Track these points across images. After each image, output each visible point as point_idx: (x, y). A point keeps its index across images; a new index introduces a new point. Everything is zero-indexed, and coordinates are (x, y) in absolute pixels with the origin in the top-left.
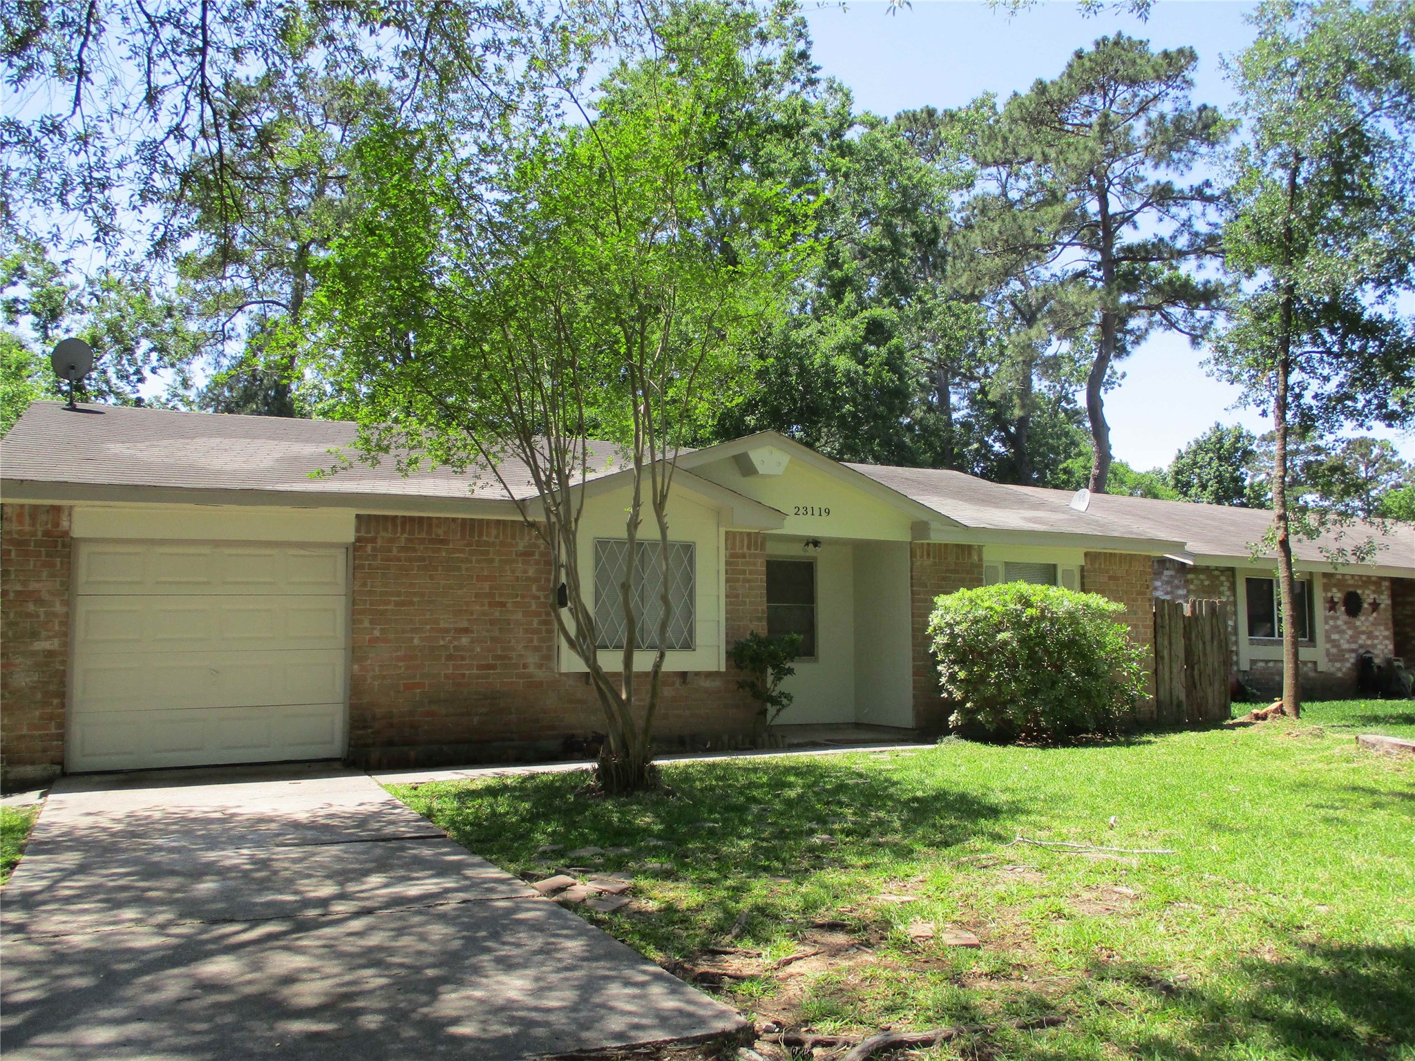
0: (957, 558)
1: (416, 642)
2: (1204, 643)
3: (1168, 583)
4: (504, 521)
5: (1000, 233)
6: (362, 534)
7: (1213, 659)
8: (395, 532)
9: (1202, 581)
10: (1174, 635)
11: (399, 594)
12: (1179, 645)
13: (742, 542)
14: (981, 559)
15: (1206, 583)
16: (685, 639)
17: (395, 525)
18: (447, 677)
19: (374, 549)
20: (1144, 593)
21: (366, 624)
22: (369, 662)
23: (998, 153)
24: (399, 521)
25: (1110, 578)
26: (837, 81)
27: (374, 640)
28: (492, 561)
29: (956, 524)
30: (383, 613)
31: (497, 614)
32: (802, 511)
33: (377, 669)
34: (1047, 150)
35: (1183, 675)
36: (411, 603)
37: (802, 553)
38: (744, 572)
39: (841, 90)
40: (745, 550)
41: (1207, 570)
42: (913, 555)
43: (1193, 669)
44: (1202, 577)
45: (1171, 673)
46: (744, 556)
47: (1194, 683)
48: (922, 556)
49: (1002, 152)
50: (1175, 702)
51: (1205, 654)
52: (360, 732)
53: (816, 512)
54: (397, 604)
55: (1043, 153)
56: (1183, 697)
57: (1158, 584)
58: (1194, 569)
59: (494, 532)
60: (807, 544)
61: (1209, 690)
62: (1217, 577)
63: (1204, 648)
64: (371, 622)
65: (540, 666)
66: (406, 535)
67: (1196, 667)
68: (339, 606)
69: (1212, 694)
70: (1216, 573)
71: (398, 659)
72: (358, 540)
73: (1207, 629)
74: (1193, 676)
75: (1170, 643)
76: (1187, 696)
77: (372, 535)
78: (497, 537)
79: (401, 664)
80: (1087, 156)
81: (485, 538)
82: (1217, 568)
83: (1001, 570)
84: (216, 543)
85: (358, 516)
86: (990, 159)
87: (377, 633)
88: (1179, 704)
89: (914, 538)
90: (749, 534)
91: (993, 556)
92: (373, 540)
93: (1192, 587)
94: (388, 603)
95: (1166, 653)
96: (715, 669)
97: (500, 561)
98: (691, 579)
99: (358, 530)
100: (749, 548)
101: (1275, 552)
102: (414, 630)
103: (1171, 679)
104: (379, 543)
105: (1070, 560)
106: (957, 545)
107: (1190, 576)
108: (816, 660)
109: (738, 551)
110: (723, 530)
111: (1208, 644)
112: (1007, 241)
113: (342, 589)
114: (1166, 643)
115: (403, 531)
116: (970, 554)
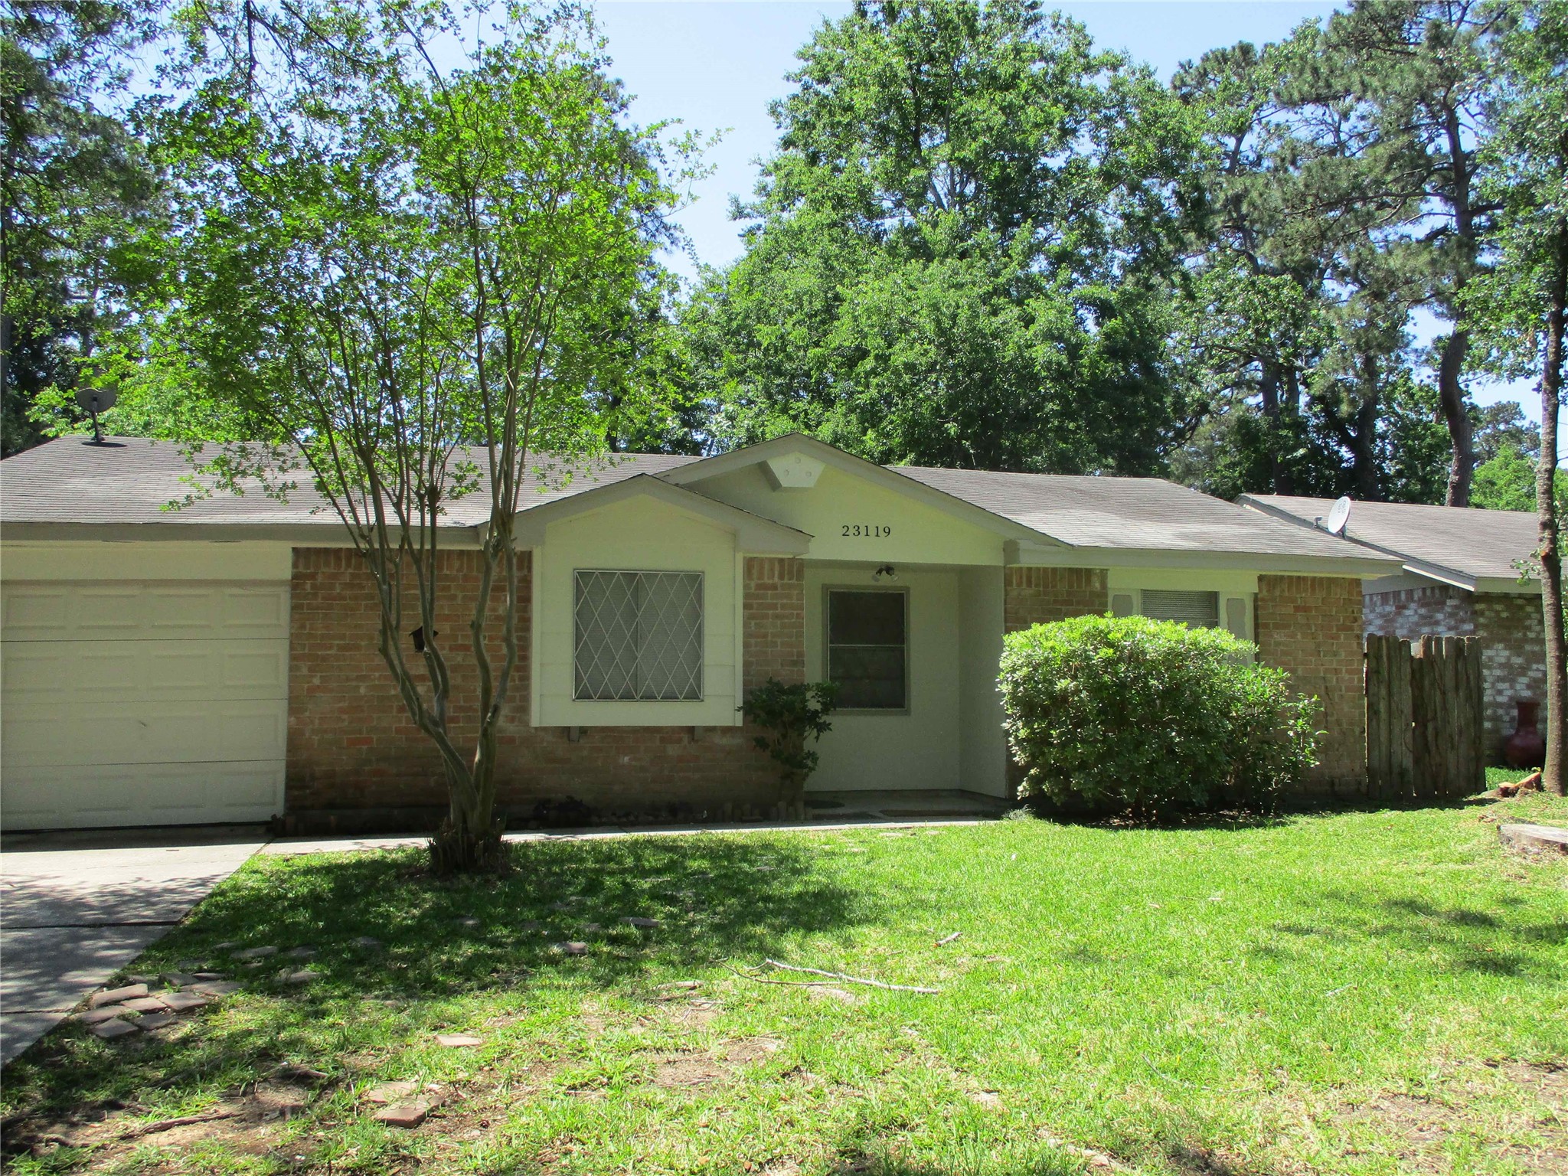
0: (1071, 586)
1: (362, 691)
2: (1444, 693)
3: (1451, 615)
4: (469, 552)
5: (1307, 186)
6: (301, 569)
7: (1458, 714)
8: (339, 566)
9: (1498, 612)
10: (1395, 684)
11: (343, 637)
12: (1405, 697)
13: (772, 570)
14: (1104, 585)
15: (1504, 615)
16: (691, 688)
17: (338, 559)
18: (398, 731)
19: (313, 586)
20: (1351, 629)
21: (305, 671)
22: (307, 714)
23: (1306, 88)
24: (343, 555)
25: (1297, 609)
26: (1065, 15)
27: (312, 690)
28: (454, 597)
29: (1055, 543)
30: (324, 659)
31: (459, 659)
32: (852, 531)
33: (317, 721)
34: (1367, 78)
35: (1409, 734)
36: (358, 648)
37: (873, 583)
38: (774, 606)
39: (1071, 26)
40: (776, 579)
41: (1505, 598)
42: (1008, 582)
43: (1425, 727)
44: (1499, 607)
45: (1390, 732)
46: (774, 587)
47: (1426, 744)
48: (1019, 584)
49: (1312, 86)
50: (1396, 770)
51: (1445, 708)
52: (296, 793)
53: (872, 531)
54: (341, 648)
55: (1362, 83)
56: (1408, 762)
57: (1440, 616)
58: (1486, 598)
59: (456, 564)
60: (880, 572)
61: (1451, 757)
62: (1521, 608)
63: (1444, 701)
64: (310, 670)
65: (512, 720)
66: (350, 571)
67: (1430, 726)
68: (282, 651)
69: (1455, 761)
70: (1520, 602)
71: (342, 711)
72: (295, 577)
73: (1449, 674)
74: (1425, 737)
75: (1390, 694)
76: (1417, 761)
77: (312, 570)
78: (460, 570)
79: (345, 716)
80: (1412, 80)
81: (445, 572)
82: (1521, 596)
83: (1137, 600)
84: (145, 583)
85: (294, 549)
86: (1296, 96)
87: (316, 681)
88: (1403, 773)
89: (1007, 562)
90: (781, 560)
91: (1119, 582)
92: (313, 576)
93: (1481, 620)
94: (331, 647)
95: (1382, 707)
96: (730, 724)
97: (464, 597)
98: (698, 616)
99: (295, 565)
100: (781, 577)
101: (1538, 570)
102: (362, 678)
103: (1390, 741)
104: (320, 579)
105: (1239, 586)
106: (1070, 569)
107: (1479, 607)
108: (907, 713)
109: (767, 581)
110: (740, 557)
111: (1450, 695)
112: (1317, 196)
113: (285, 632)
114: (1383, 692)
115: (348, 565)
116: (1089, 581)
